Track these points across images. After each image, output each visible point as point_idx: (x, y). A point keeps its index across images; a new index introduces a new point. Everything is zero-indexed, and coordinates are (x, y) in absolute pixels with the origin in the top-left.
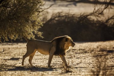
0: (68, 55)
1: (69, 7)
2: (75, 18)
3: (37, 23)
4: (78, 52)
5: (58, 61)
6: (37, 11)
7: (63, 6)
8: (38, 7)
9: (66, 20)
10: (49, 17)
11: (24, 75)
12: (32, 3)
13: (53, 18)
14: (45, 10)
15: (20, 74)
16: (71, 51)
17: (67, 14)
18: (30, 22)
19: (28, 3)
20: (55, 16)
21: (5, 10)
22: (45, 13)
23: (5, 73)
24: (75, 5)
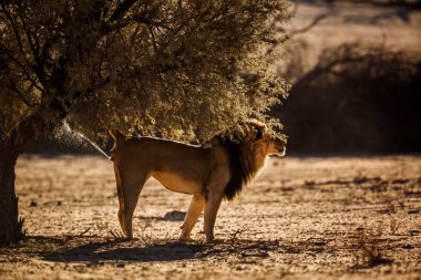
0: (377, 200)
1: (381, 26)
2: (405, 66)
3: (264, 86)
4: (415, 190)
5: (341, 221)
6: (264, 40)
7: (359, 20)
8: (267, 23)
9: (373, 73)
10: (310, 61)
11: (216, 274)
12: (248, 9)
13: (324, 65)
14: (296, 37)
15: (202, 271)
16: (391, 185)
17: (376, 50)
18: (239, 79)
19: (231, 11)
20: (333, 58)
21: (144, 32)
22: (296, 47)
23: (144, 269)
24: (405, 18)
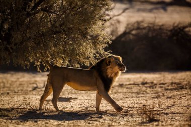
0: (152, 92)
1: (154, 13)
2: (165, 31)
3: (101, 39)
4: (170, 88)
5: (136, 102)
6: (100, 19)
7: (144, 10)
8: (102, 12)
9: (150, 35)
10: (121, 29)
11: (79, 125)
12: (93, 5)
13: (128, 31)
14: (115, 18)
15: (72, 124)
16: (158, 86)
17: (151, 24)
18: (89, 37)
19: (86, 6)
20: (132, 28)
21: (46, 16)
22: (115, 23)
23: (46, 123)
24: (165, 10)
